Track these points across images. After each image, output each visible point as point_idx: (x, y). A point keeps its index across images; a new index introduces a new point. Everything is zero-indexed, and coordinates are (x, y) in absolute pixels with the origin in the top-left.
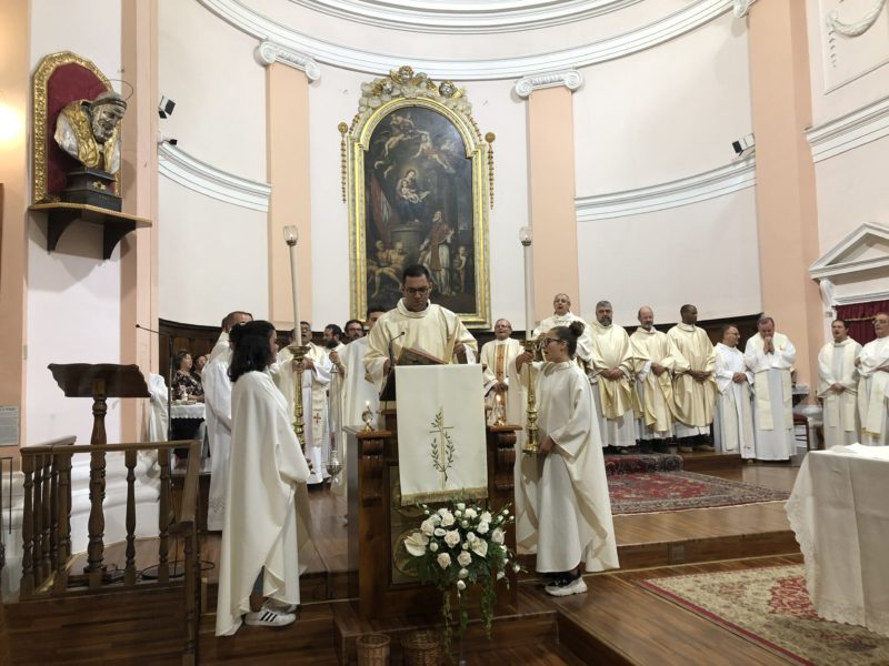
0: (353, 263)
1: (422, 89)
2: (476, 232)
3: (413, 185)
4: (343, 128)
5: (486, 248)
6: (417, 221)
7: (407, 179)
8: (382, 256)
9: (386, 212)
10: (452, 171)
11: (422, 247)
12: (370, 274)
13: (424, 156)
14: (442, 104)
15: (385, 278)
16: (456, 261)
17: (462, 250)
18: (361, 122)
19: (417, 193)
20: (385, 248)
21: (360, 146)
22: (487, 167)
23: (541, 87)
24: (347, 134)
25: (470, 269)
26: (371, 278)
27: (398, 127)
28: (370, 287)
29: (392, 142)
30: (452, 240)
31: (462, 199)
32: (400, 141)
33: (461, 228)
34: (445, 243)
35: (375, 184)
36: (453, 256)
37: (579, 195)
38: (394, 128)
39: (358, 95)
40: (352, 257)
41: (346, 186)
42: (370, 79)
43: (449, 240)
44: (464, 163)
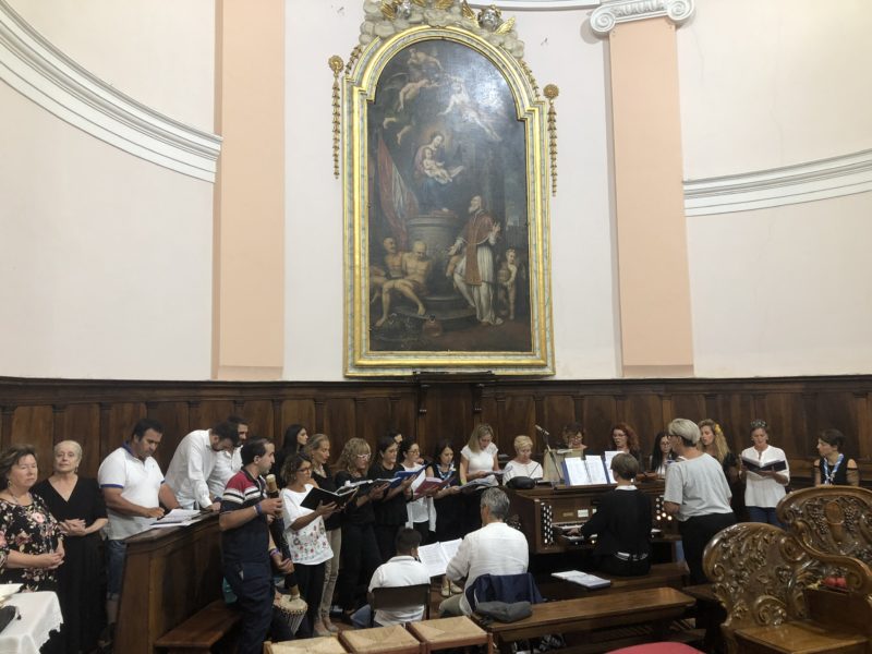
0: (348, 271)
1: (455, 16)
2: (531, 229)
3: (440, 156)
5: (546, 255)
6: (445, 210)
7: (432, 146)
8: (392, 261)
9: (399, 195)
10: (497, 138)
11: (453, 251)
12: (374, 290)
13: (457, 114)
14: (484, 41)
15: (398, 298)
16: (502, 272)
17: (510, 255)
18: (363, 58)
19: (445, 167)
20: (398, 250)
21: (362, 93)
22: (547, 135)
24: (342, 74)
25: (523, 284)
26: (376, 295)
27: (419, 67)
28: (375, 309)
29: (408, 90)
30: (497, 240)
32: (421, 88)
33: (510, 223)
34: (487, 244)
35: (383, 150)
36: (498, 265)
38: (412, 69)
40: (348, 262)
41: (339, 152)
43: (492, 240)
44: (513, 127)
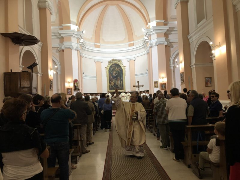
0: (107, 84)
1: (116, 61)
2: (123, 79)
3: (115, 74)
4: (106, 67)
5: (125, 81)
6: (116, 78)
8: (111, 83)
9: (111, 77)
10: (120, 71)
11: (116, 82)
12: (110, 85)
13: (116, 70)
14: (119, 63)
15: (112, 86)
18: (108, 66)
21: (108, 70)
22: (125, 71)
23: (131, 60)
25: (123, 84)
28: (110, 87)
29: (112, 69)
30: (120, 80)
31: (121, 75)
35: (110, 74)
36: (120, 82)
37: (136, 74)
38: (112, 67)
39: (108, 63)
41: (106, 75)
42: (109, 61)
44: (121, 70)
